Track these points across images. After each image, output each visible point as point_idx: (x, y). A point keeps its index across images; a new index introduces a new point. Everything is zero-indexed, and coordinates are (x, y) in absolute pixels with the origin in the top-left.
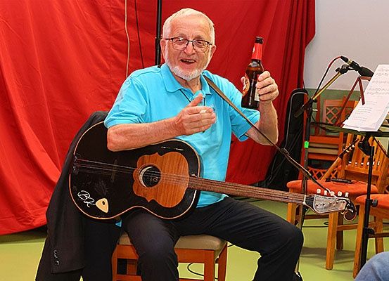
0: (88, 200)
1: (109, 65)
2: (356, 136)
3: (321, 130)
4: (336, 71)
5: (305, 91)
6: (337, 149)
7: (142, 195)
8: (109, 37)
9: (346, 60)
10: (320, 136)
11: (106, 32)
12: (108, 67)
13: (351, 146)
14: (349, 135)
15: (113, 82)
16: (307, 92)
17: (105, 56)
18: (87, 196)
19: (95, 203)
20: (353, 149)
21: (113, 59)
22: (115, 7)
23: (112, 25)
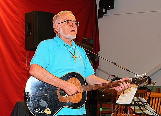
0: (40, 111)
1: (21, 81)
4: (111, 80)
7: (63, 101)
8: (20, 70)
9: (114, 76)
11: (19, 68)
20: (118, 109)
21: (22, 78)
22: (22, 58)
23: (22, 65)
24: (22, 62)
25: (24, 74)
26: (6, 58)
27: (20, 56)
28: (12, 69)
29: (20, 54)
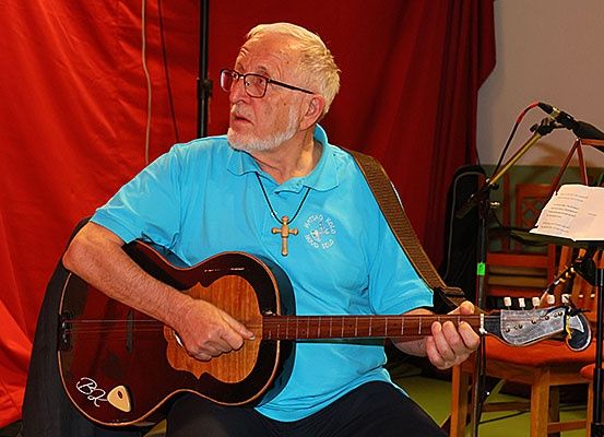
0: (96, 394)
1: (116, 131)
2: (576, 251)
3: (513, 242)
4: (532, 130)
5: (480, 169)
6: (545, 277)
7: (184, 368)
8: (114, 79)
9: (548, 109)
10: (513, 253)
11: (110, 70)
12: (114, 135)
13: (569, 270)
14: (565, 249)
15: (123, 162)
16: (483, 172)
17: (108, 115)
18: (92, 386)
19: (105, 397)
20: (573, 275)
21: (121, 118)
22: (124, 25)
23: (121, 58)
24: (122, 43)
25: (129, 100)
26: (49, 22)
27: (114, 13)
28: (74, 75)
29: (114, 6)
